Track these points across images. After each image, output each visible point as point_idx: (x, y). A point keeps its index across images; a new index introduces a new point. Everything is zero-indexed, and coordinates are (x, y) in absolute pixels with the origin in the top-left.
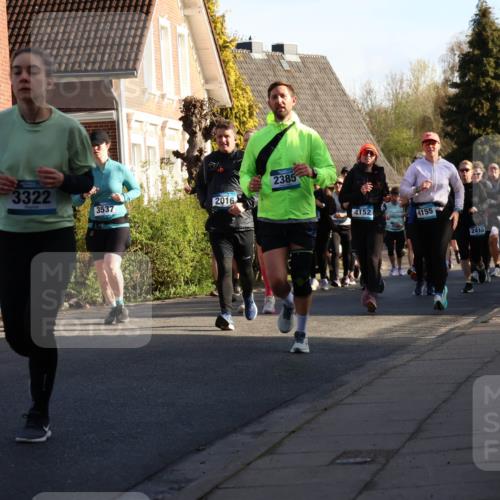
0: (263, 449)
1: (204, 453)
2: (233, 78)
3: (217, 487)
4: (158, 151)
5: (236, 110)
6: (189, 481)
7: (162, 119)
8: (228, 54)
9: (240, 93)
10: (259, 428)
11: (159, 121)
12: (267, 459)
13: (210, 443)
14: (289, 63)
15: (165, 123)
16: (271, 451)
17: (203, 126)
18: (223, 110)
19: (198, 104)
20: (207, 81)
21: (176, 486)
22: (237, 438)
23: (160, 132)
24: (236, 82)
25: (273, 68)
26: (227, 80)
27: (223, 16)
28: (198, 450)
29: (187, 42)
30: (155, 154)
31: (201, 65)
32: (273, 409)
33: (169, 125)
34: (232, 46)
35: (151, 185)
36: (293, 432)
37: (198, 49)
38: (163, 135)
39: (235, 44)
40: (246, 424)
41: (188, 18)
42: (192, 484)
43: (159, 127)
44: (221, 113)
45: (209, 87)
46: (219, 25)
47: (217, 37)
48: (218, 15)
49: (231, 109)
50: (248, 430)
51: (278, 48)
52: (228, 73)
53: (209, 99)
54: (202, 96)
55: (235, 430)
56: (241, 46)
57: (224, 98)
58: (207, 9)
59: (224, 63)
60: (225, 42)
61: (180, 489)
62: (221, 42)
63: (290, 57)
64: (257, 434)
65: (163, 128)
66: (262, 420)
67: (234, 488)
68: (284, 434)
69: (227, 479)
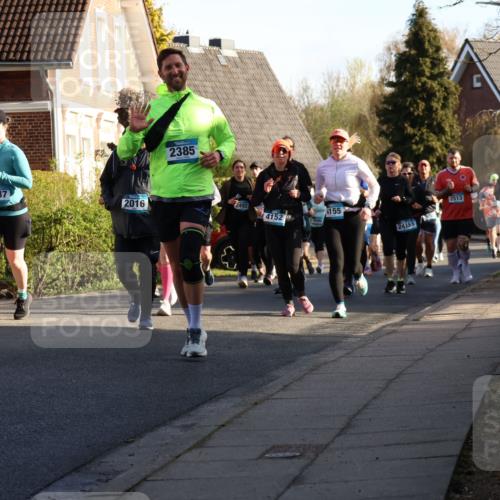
0: (192, 443)
1: (132, 445)
3: (145, 480)
4: (92, 142)
6: (117, 473)
7: (97, 111)
10: (189, 421)
11: (94, 113)
12: (195, 452)
13: (138, 435)
14: (226, 57)
15: (100, 115)
16: (200, 444)
19: (134, 97)
21: (104, 478)
22: (166, 431)
23: (95, 124)
25: (210, 62)
27: (161, 9)
28: (128, 442)
30: (89, 146)
31: (138, 58)
32: (204, 403)
33: (104, 117)
34: (169, 40)
35: (85, 176)
36: (223, 426)
38: (98, 127)
39: (172, 37)
40: (176, 417)
41: (124, 10)
42: (121, 476)
43: (94, 119)
46: (156, 18)
47: (154, 30)
48: (155, 7)
50: (178, 423)
51: (216, 43)
53: (145, 92)
55: (164, 423)
56: (178, 40)
58: (144, 2)
60: (162, 35)
61: (107, 481)
62: (158, 35)
63: (227, 52)
64: (186, 427)
65: (98, 120)
66: (192, 413)
67: (162, 480)
68: (213, 428)
69: (155, 472)
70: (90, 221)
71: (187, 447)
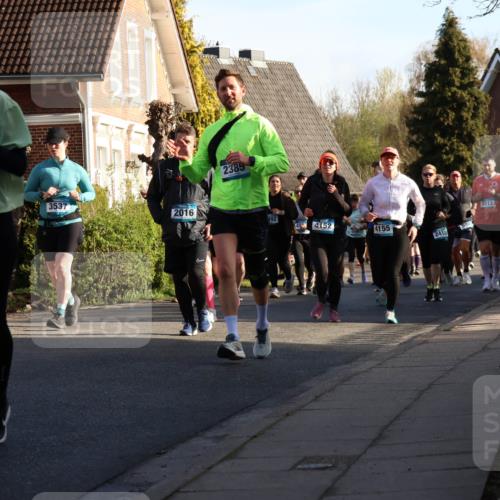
0: (224, 455)
1: (166, 456)
2: (199, 83)
3: (177, 491)
4: (123, 153)
5: (202, 115)
6: (150, 484)
7: (129, 123)
8: (195, 59)
9: (207, 98)
10: (220, 432)
11: (125, 125)
12: (227, 463)
13: (171, 446)
14: (257, 69)
15: (131, 126)
16: (232, 456)
17: (169, 130)
18: (189, 114)
19: (165, 109)
20: (174, 85)
22: (198, 442)
23: (125, 136)
24: (203, 87)
26: (194, 85)
27: (191, 21)
28: (160, 454)
29: (155, 46)
30: (120, 157)
31: (168, 69)
32: (236, 413)
33: (134, 129)
34: (200, 51)
35: (116, 188)
36: (255, 437)
37: (165, 52)
38: (129, 139)
39: (202, 49)
40: (209, 428)
41: (155, 22)
42: (154, 487)
43: (125, 131)
44: (188, 118)
45: (176, 91)
46: (186, 30)
47: (185, 41)
48: (186, 20)
49: (197, 114)
50: (209, 434)
51: (246, 54)
52: (195, 77)
53: (176, 103)
54: (169, 100)
55: (196, 434)
56: (208, 51)
57: (190, 102)
58: (175, 13)
59: (191, 68)
60: (193, 47)
62: (188, 47)
63: (257, 63)
64: (218, 439)
65: (129, 132)
66: (224, 424)
67: (195, 491)
68: (245, 439)
69: (188, 483)
70: (121, 233)
71: (219, 458)
